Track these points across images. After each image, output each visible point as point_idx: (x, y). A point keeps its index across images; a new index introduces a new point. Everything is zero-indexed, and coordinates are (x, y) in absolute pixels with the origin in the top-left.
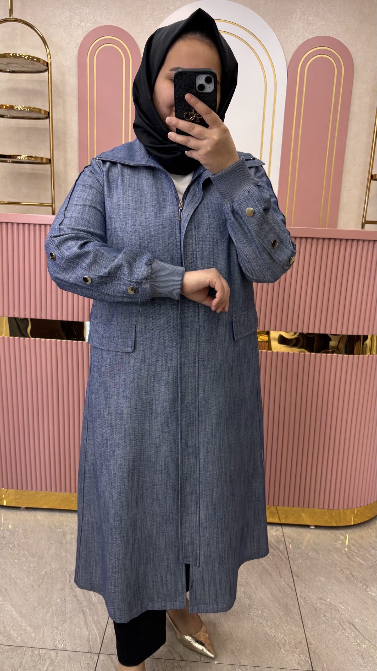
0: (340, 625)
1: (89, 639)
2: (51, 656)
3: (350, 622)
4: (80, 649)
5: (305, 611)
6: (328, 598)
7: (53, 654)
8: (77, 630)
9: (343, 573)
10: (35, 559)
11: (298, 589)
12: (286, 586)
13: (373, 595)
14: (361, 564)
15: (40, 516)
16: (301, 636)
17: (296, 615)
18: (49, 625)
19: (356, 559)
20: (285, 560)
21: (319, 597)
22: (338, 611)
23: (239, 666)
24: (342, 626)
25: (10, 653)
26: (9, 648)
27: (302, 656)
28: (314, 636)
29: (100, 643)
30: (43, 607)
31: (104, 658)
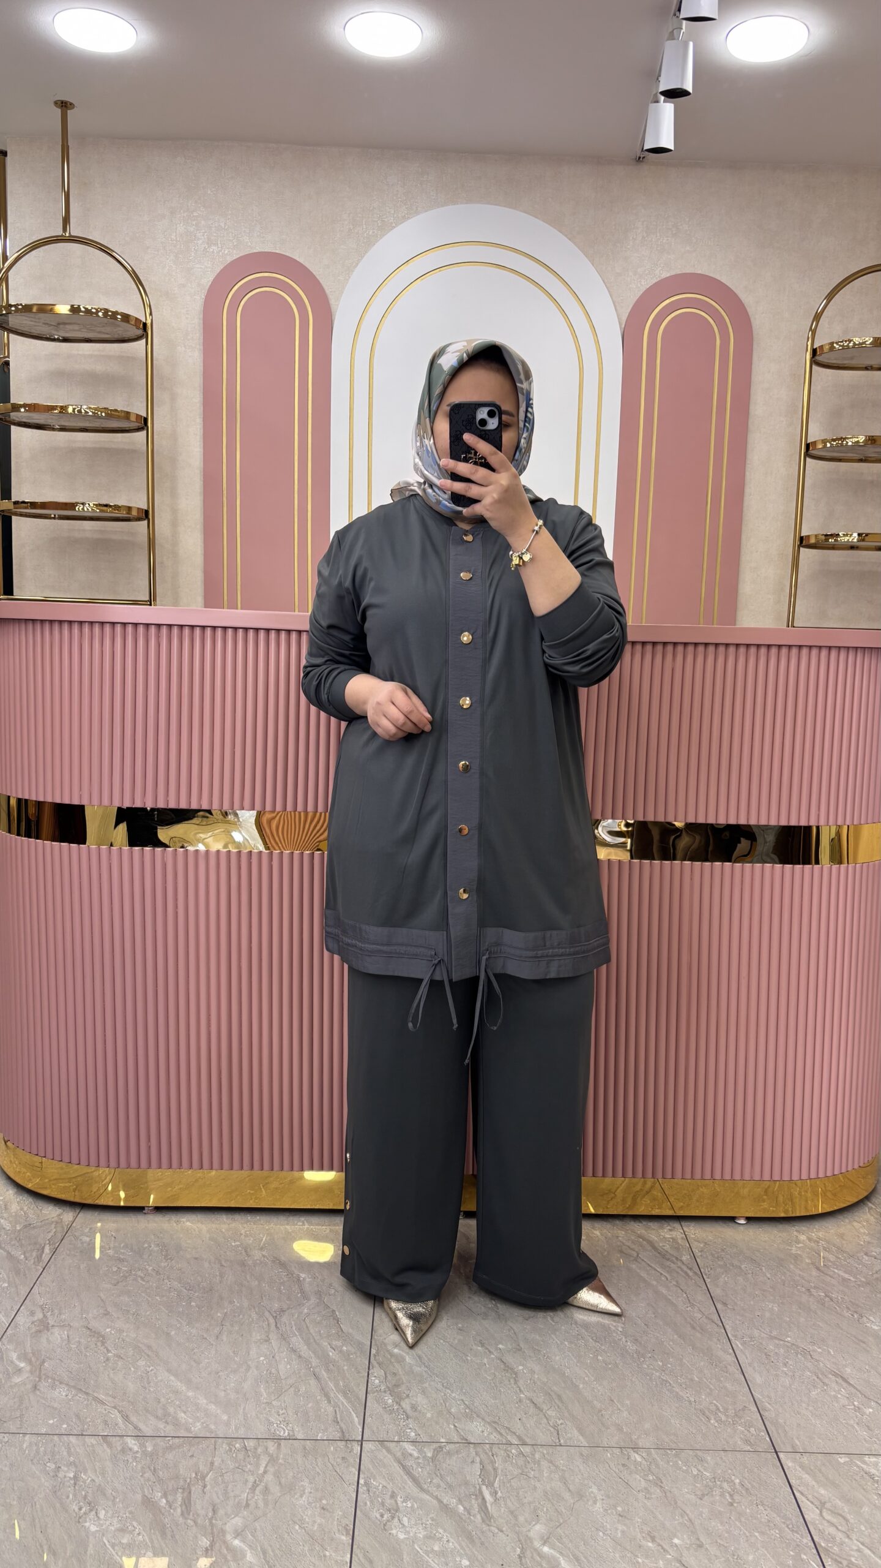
0: (815, 1378)
1: (337, 1419)
2: (268, 1450)
3: (834, 1372)
4: (321, 1437)
5: (747, 1358)
6: (788, 1336)
7: (272, 1447)
8: (310, 1405)
9: (811, 1295)
10: (196, 1294)
11: (728, 1324)
12: (705, 1321)
13: (874, 1329)
14: (844, 1279)
15: (187, 1221)
16: (744, 1398)
17: (730, 1365)
18: (253, 1400)
19: (834, 1272)
20: (696, 1277)
21: (770, 1335)
22: (811, 1356)
23: (636, 1450)
24: (820, 1379)
25: (185, 1448)
26: (181, 1440)
27: (752, 1430)
28: (769, 1397)
29: (359, 1424)
30: (235, 1371)
31: (373, 1448)
